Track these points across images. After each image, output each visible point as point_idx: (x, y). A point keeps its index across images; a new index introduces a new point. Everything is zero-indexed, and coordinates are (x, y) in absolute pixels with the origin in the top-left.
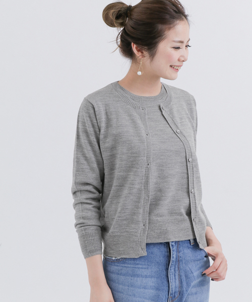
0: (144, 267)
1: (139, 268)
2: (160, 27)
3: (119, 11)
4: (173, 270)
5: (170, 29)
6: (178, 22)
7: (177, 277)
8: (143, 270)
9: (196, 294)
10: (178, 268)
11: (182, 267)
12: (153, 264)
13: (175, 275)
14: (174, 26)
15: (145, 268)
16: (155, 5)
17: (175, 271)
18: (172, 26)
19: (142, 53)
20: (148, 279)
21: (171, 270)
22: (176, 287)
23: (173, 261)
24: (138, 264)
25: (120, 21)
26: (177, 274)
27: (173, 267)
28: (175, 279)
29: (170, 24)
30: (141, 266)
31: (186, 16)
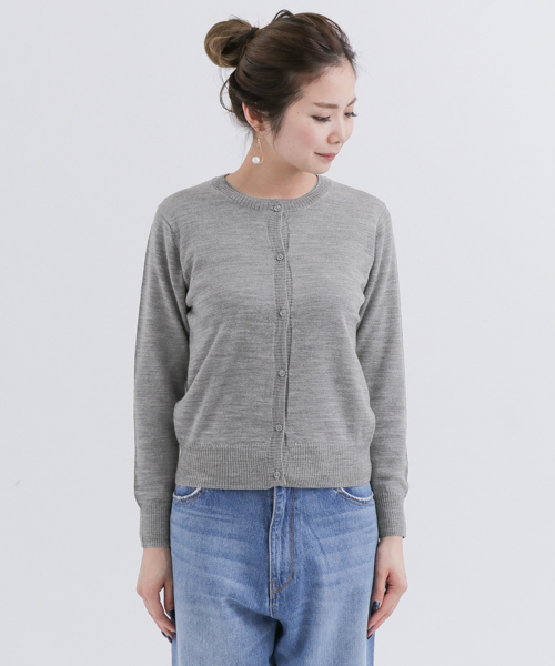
0: (227, 518)
1: (217, 519)
2: (292, 76)
3: (231, 38)
4: (279, 532)
5: (310, 81)
6: (327, 68)
7: (287, 545)
8: (225, 524)
9: (338, 583)
10: (291, 528)
11: (298, 527)
12: (243, 516)
13: (283, 542)
14: (318, 76)
15: (228, 521)
16: (286, 34)
17: (283, 532)
18: (314, 75)
19: (261, 122)
20: (233, 541)
21: (276, 531)
22: (283, 563)
23: (278, 516)
24: (214, 512)
25: (231, 58)
26: (287, 539)
27: (280, 527)
28: (283, 547)
29: (311, 72)
30: (220, 517)
31: (350, 56)
